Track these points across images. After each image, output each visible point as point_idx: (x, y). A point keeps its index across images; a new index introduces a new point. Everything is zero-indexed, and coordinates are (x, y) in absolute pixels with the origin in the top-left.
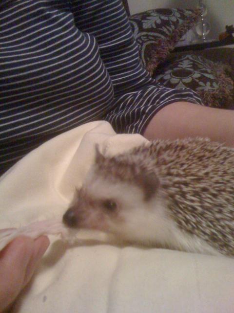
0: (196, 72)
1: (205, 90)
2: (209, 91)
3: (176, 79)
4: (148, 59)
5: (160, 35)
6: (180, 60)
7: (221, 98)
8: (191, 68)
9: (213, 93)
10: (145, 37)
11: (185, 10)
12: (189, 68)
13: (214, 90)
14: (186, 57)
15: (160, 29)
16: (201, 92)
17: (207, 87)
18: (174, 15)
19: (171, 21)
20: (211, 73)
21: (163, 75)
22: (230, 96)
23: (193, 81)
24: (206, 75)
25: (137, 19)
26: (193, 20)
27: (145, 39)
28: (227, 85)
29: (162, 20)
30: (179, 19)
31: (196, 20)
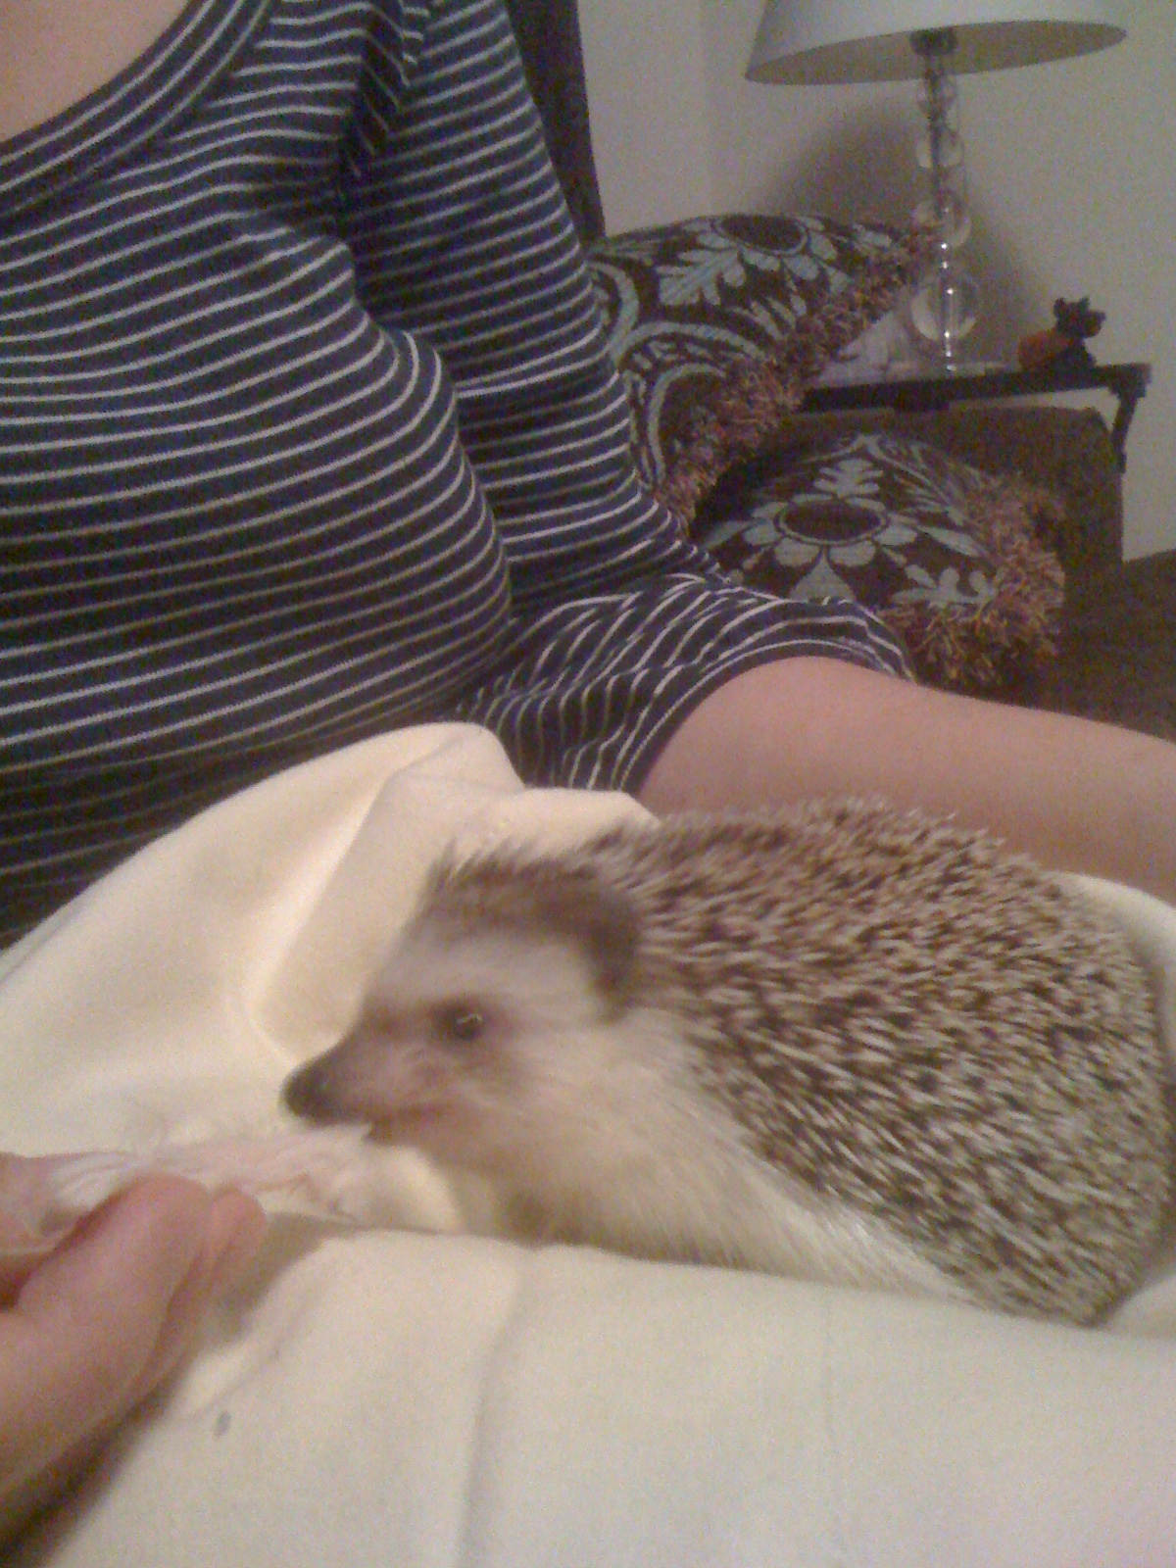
0: (895, 517)
1: (932, 604)
2: (950, 610)
3: (803, 547)
4: (678, 446)
5: (737, 340)
6: (825, 457)
7: (1007, 644)
8: (876, 497)
9: (969, 620)
10: (666, 346)
11: (859, 227)
12: (862, 496)
13: (972, 608)
14: (855, 445)
15: (738, 310)
16: (912, 612)
17: (943, 593)
18: (807, 251)
19: (793, 276)
20: (966, 529)
21: (744, 525)
22: (1048, 636)
23: (880, 559)
24: (942, 536)
25: (634, 256)
26: (895, 278)
27: (669, 352)
28: (1033, 589)
29: (751, 270)
30: (831, 271)
31: (906, 274)
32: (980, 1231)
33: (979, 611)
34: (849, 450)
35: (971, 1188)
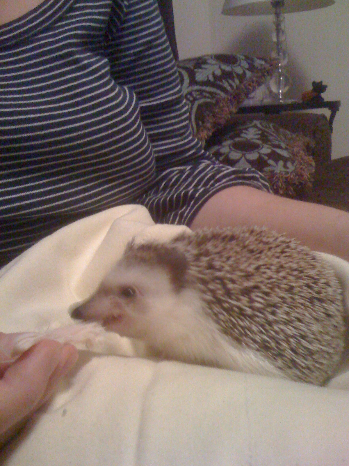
0: (264, 145)
1: (275, 171)
2: (281, 173)
3: (237, 154)
4: (200, 123)
5: (219, 92)
6: (243, 127)
7: (297, 183)
8: (258, 139)
9: (287, 176)
10: (198, 93)
11: (256, 59)
12: (255, 139)
13: (287, 173)
14: (253, 124)
15: (219, 83)
16: (270, 173)
17: (279, 168)
18: (240, 65)
19: (235, 73)
20: (286, 149)
21: (220, 147)
22: (310, 182)
23: (260, 158)
24: (279, 151)
25: (188, 66)
26: (265, 74)
27: (198, 95)
28: (306, 167)
29: (223, 71)
30: (247, 72)
31: (269, 73)
32: (287, 357)
33: (290, 173)
34: (251, 125)
35: (285, 345)
